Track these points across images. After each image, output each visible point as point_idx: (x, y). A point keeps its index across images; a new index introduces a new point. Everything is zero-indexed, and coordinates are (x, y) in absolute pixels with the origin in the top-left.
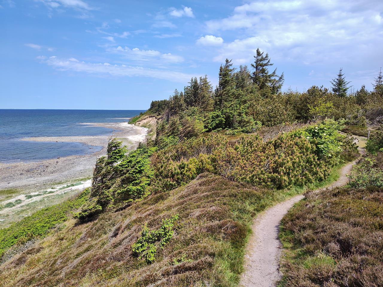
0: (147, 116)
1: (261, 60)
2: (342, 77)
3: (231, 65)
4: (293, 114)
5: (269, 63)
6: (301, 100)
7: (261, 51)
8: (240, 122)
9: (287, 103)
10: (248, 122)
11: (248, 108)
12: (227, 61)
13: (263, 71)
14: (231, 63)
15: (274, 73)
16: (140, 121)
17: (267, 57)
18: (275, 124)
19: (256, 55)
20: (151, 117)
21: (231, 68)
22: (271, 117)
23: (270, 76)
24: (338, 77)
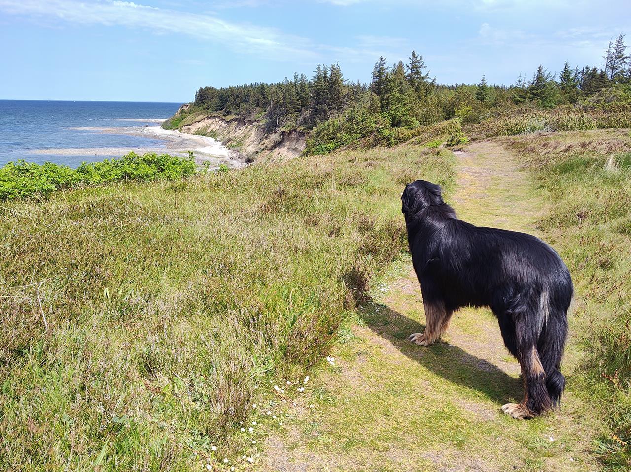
0: (201, 117)
1: (416, 62)
2: (485, 82)
3: (385, 63)
4: (443, 115)
5: (423, 66)
6: (450, 103)
7: (416, 54)
8: (406, 121)
9: (438, 106)
10: (412, 122)
11: (409, 110)
12: (381, 59)
13: (417, 73)
14: (385, 61)
15: (427, 75)
16: (190, 125)
17: (421, 59)
18: (429, 124)
19: (411, 57)
20: (210, 118)
21: (385, 66)
22: (426, 118)
23: (423, 78)
24: (481, 82)
